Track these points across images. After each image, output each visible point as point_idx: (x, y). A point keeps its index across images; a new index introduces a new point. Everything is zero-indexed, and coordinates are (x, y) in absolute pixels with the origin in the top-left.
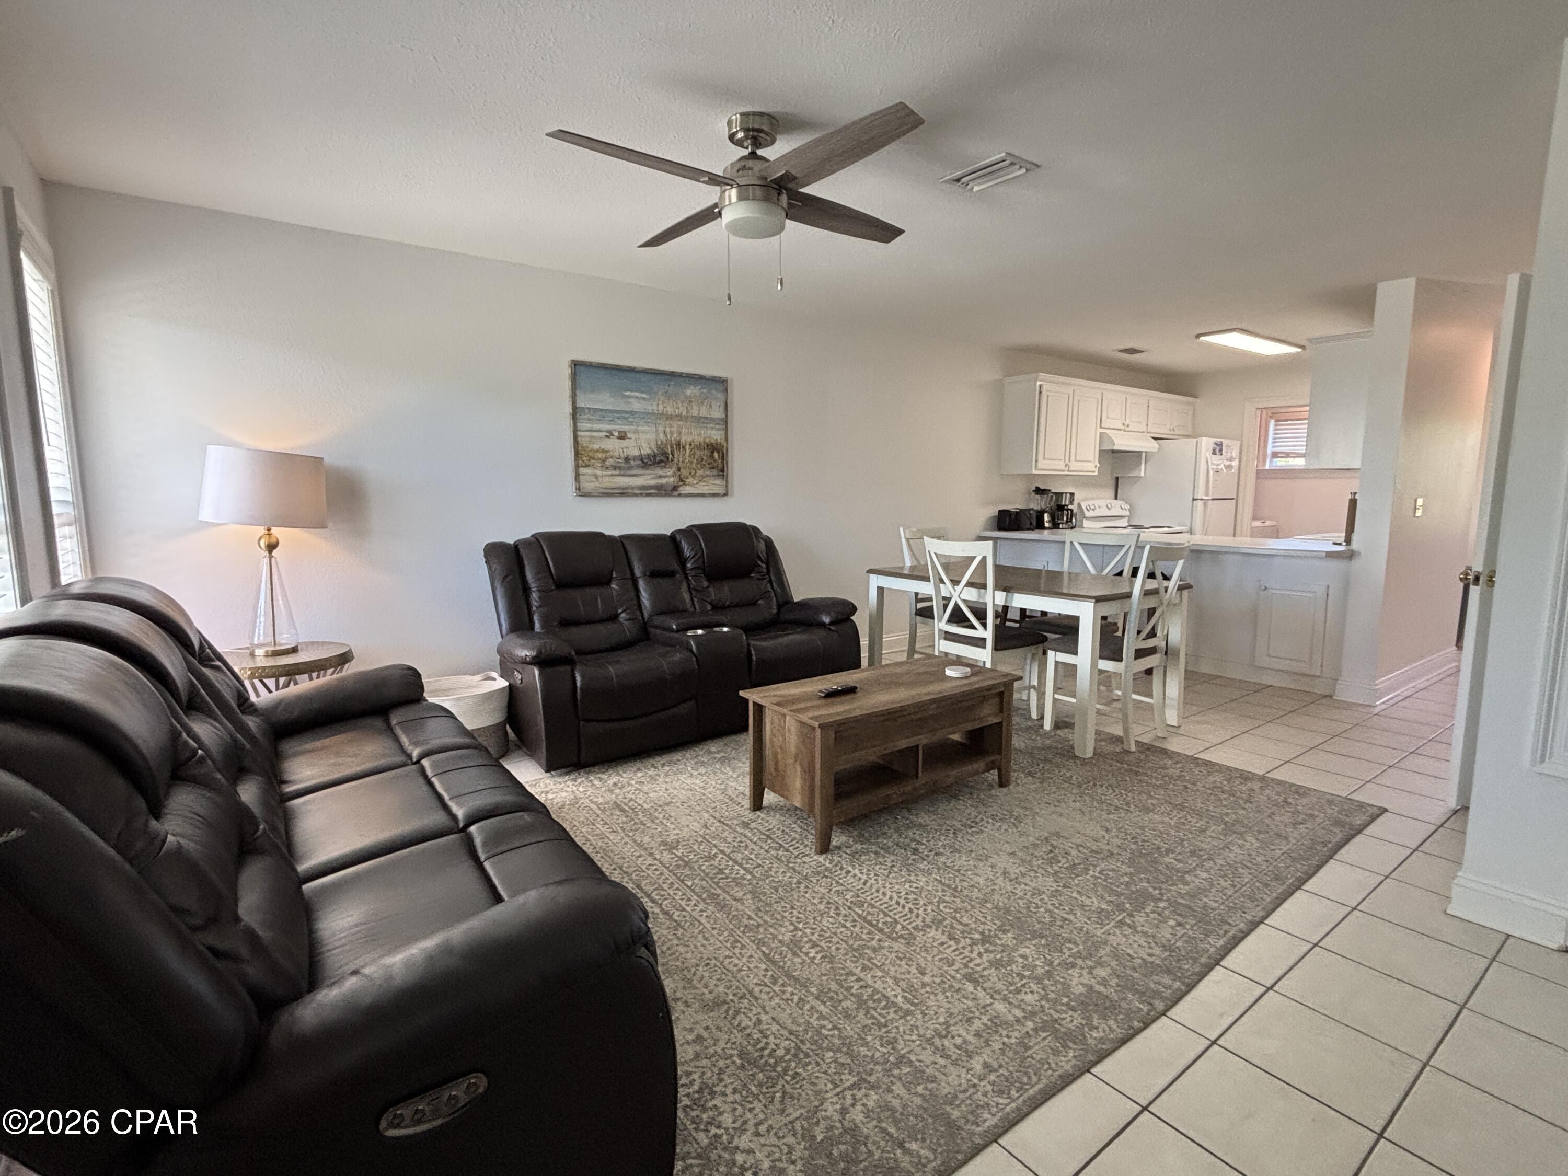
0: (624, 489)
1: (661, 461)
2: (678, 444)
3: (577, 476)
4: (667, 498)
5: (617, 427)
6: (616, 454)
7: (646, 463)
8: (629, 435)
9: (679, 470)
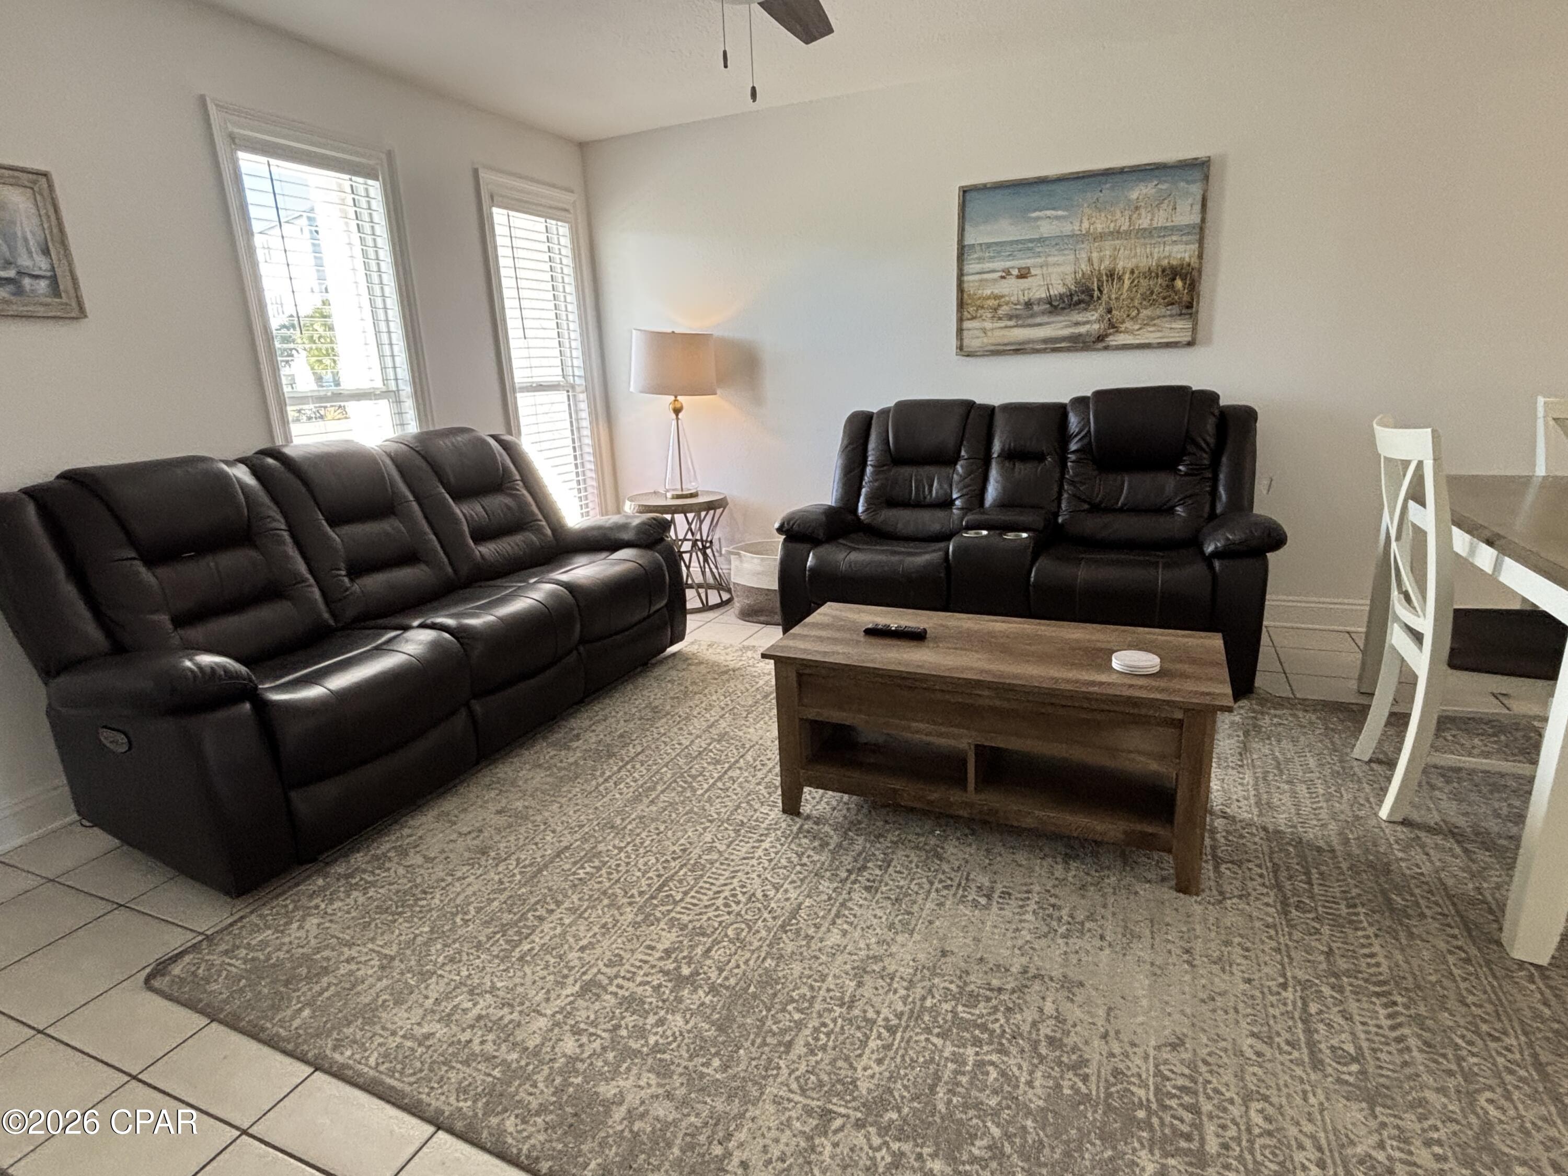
0: (1020, 344)
1: (1080, 302)
2: (1111, 275)
3: (960, 331)
4: (1085, 354)
5: (1015, 264)
6: (1014, 299)
7: (1056, 307)
8: (1033, 272)
9: (1109, 311)
